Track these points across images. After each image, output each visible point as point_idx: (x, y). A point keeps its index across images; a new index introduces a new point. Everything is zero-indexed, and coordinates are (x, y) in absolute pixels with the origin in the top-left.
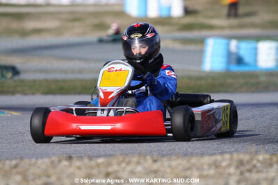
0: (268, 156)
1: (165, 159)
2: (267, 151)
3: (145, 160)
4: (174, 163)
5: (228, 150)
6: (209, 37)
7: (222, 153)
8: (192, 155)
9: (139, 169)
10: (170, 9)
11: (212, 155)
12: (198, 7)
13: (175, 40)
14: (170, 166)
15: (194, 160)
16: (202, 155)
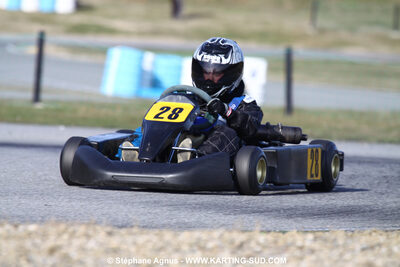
3: (95, 230)
9: (92, 244)
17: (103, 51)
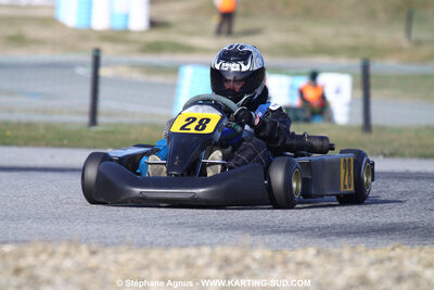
0: (268, 253)
1: (109, 251)
2: (267, 245)
3: (78, 250)
4: (123, 258)
5: (208, 242)
6: (187, 63)
7: (198, 246)
8: (152, 245)
9: (68, 264)
10: (127, 17)
11: (183, 247)
12: (170, 18)
13: (134, 66)
14: (116, 262)
15: (154, 254)
16: (168, 246)
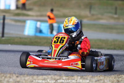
0: (67, 78)
3: (13, 76)
4: (26, 78)
9: (11, 80)
10: (10, 6)
15: (35, 77)
17: (24, 21)
